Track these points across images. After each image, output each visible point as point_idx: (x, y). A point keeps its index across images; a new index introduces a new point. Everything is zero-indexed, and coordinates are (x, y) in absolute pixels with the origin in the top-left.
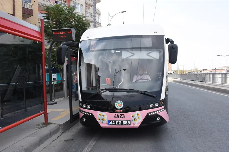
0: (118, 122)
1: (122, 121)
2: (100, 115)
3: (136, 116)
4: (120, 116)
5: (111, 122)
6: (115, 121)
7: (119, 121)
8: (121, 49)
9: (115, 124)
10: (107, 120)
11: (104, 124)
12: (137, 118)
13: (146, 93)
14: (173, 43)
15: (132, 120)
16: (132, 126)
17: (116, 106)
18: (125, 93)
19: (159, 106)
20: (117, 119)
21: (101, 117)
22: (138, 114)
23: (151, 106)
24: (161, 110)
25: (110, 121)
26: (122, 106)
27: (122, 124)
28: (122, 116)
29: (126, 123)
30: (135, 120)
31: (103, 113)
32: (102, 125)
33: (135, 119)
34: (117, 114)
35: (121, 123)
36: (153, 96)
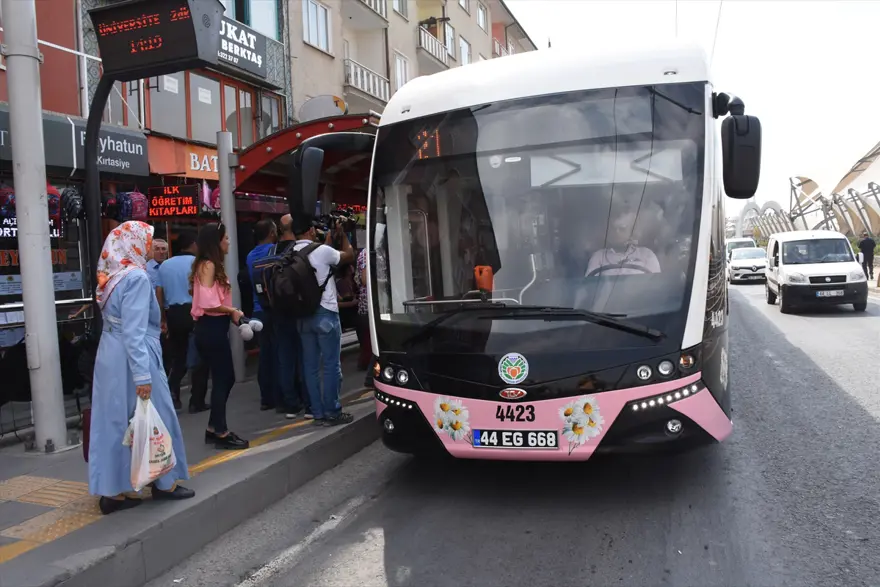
0: (511, 437)
1: (525, 434)
2: (442, 407)
3: (579, 415)
4: (516, 414)
5: (485, 434)
6: (499, 434)
7: (513, 432)
8: (527, 150)
9: (500, 443)
10: (468, 429)
11: (460, 442)
12: (584, 421)
13: (621, 321)
14: (743, 110)
15: (566, 430)
16: (564, 451)
17: (502, 375)
18: (539, 324)
19: (677, 373)
20: (507, 424)
21: (447, 417)
22: (586, 406)
23: (644, 373)
24: (685, 392)
25: (482, 432)
26: (526, 373)
27: (526, 444)
28: (526, 413)
29: (540, 439)
30: (575, 427)
31: (457, 402)
32: (451, 446)
33: (575, 424)
34: (504, 405)
35: (521, 440)
36: (651, 332)
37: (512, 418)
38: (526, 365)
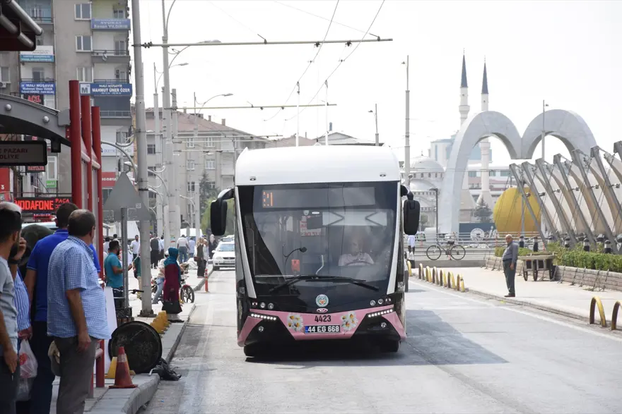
0: (321, 328)
1: (327, 327)
2: (291, 318)
3: (348, 319)
4: (323, 319)
5: (310, 328)
6: (316, 327)
7: (322, 326)
8: (321, 209)
9: (316, 331)
10: (302, 326)
11: (299, 332)
12: (350, 322)
13: (364, 283)
14: (413, 198)
15: (343, 325)
16: (342, 333)
17: (317, 303)
18: (331, 284)
19: (384, 304)
20: (320, 324)
21: (292, 322)
22: (351, 315)
23: (372, 303)
24: (388, 312)
25: (308, 327)
26: (327, 302)
27: (327, 331)
28: (328, 318)
29: (333, 329)
30: (347, 323)
31: (298, 315)
32: (293, 334)
34: (318, 316)
35: (325, 329)
36: (376, 287)
37: (321, 320)
38: (327, 299)
